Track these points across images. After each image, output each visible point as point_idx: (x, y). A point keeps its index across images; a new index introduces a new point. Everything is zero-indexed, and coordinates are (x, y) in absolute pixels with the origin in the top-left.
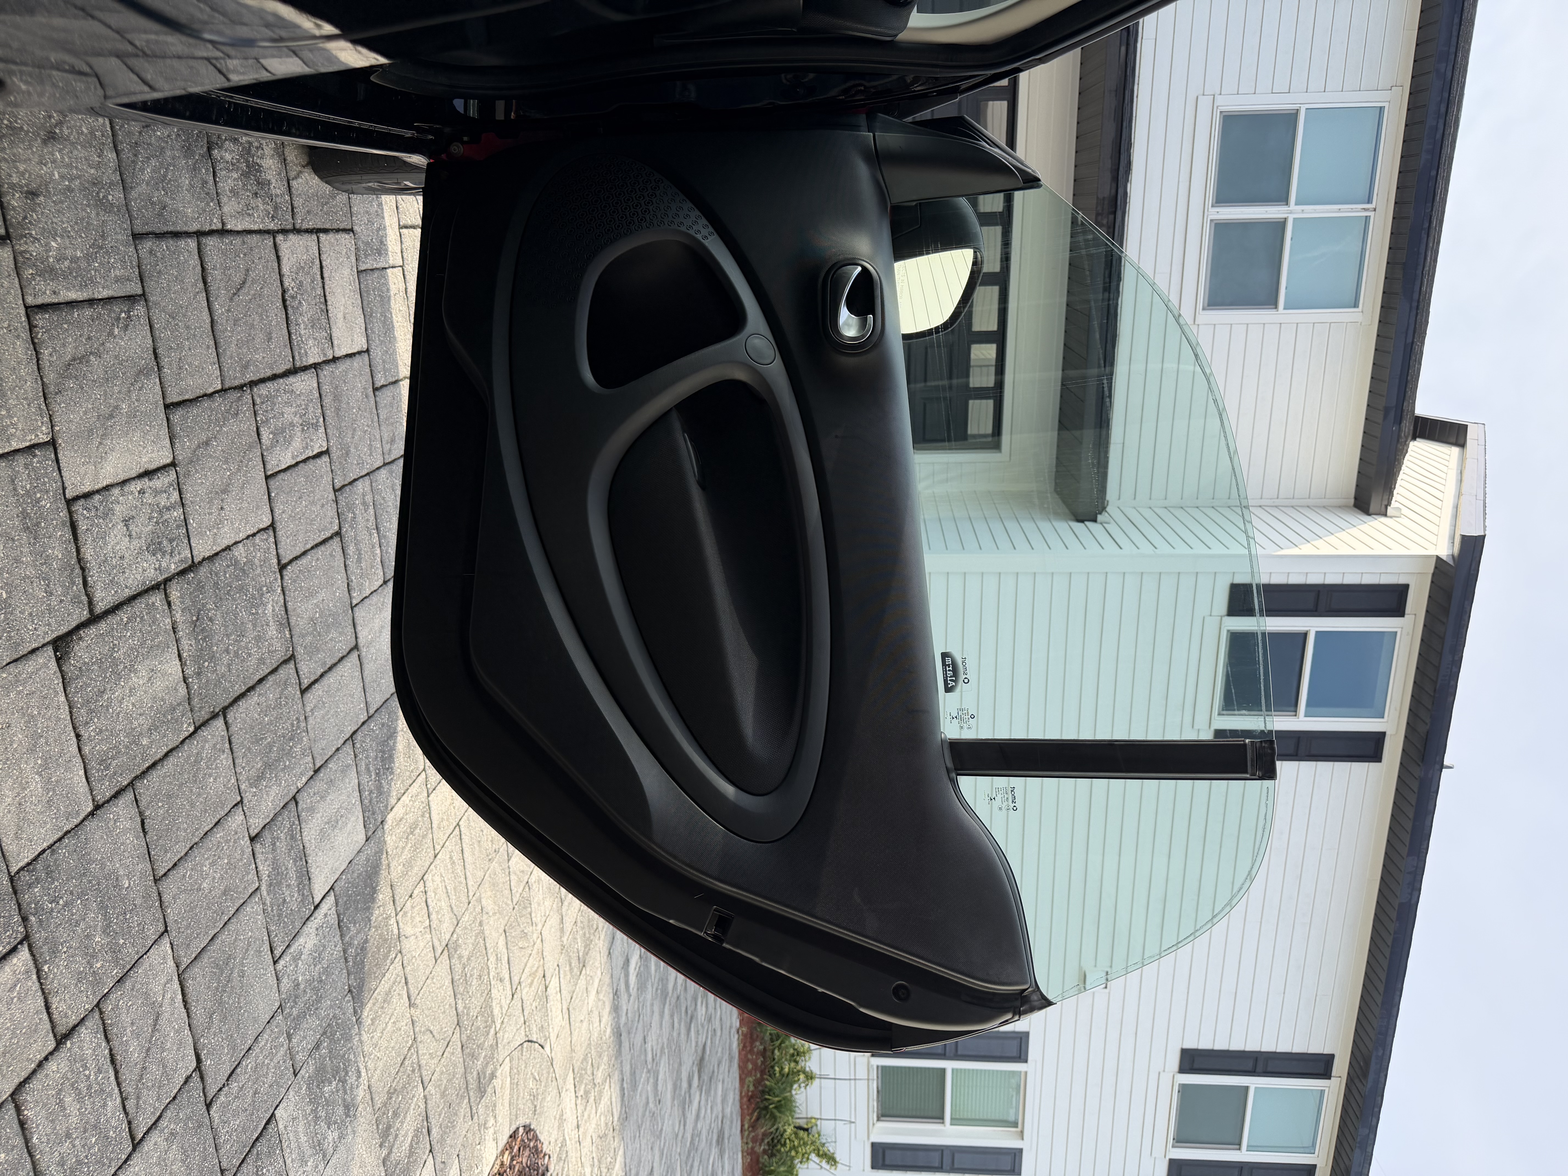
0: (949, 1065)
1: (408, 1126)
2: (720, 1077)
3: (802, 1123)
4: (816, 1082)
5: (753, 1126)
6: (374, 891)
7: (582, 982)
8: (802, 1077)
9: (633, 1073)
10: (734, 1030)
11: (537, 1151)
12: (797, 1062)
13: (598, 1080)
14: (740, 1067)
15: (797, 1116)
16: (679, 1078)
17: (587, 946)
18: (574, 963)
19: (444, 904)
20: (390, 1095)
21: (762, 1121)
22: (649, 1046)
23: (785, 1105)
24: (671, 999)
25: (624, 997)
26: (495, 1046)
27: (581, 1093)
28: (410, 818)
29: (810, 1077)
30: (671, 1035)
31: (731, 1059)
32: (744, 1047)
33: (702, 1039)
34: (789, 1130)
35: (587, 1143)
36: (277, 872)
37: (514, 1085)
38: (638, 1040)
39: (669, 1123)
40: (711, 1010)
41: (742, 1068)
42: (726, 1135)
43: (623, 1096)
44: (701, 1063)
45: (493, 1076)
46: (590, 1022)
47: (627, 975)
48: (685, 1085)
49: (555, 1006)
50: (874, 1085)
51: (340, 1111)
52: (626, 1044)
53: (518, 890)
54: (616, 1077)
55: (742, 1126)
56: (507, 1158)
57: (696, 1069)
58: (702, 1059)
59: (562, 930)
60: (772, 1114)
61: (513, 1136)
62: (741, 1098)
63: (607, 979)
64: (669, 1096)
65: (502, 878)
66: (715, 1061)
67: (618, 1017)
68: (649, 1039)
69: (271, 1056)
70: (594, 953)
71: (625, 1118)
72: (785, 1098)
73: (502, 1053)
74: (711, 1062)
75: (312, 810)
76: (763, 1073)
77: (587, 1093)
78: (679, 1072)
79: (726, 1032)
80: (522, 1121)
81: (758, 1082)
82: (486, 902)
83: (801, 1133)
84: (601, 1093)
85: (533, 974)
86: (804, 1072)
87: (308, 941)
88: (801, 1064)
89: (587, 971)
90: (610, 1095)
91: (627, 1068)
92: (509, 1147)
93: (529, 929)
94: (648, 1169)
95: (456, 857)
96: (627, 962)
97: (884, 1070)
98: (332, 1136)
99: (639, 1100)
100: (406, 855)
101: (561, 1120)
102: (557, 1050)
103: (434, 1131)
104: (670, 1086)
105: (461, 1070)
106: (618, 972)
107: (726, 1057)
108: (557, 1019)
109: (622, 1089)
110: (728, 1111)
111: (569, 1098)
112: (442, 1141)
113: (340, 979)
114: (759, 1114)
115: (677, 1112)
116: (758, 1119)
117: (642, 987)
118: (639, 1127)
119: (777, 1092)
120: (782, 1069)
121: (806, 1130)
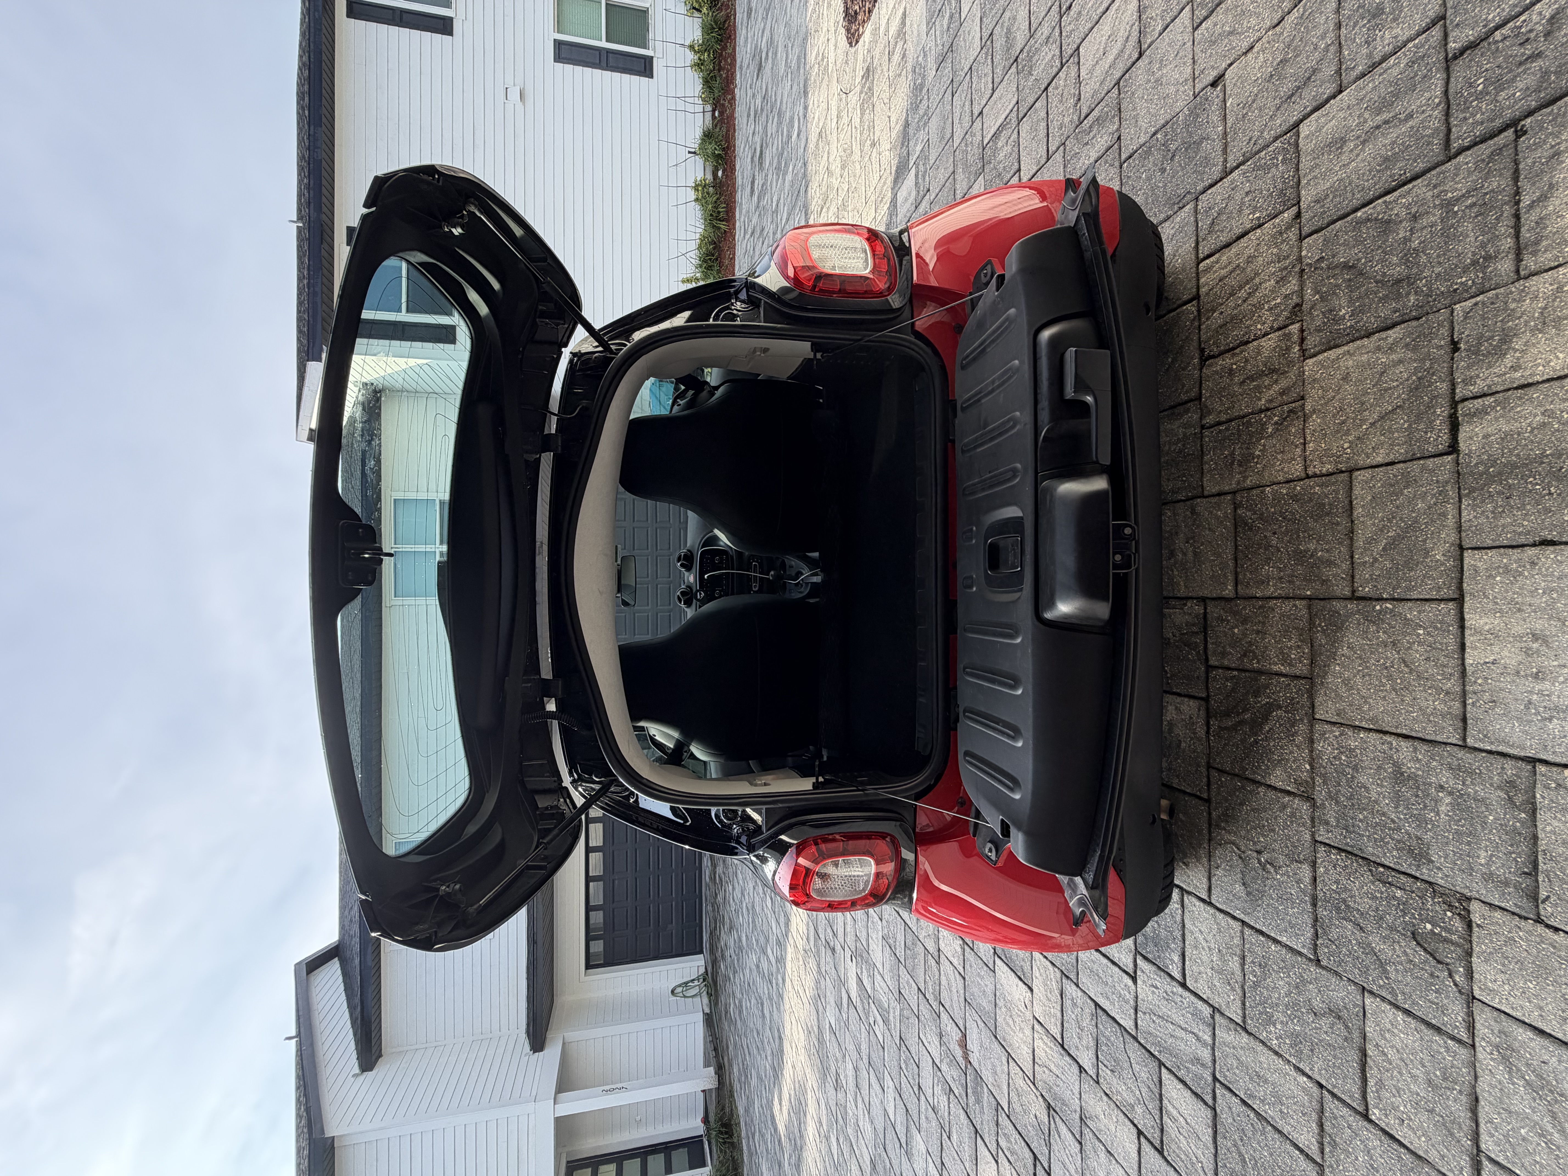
0: (604, 44)
1: (896, 58)
2: (748, 55)
3: (696, 14)
4: (687, 43)
5: (728, 17)
6: (896, 171)
7: (821, 124)
8: (696, 48)
9: (799, 67)
10: (739, 87)
11: (848, 30)
12: (700, 59)
13: (817, 66)
14: (735, 61)
15: (700, 20)
16: (773, 60)
17: (818, 144)
18: (824, 135)
19: (874, 166)
20: (900, 75)
21: (722, 20)
22: (790, 83)
23: (707, 29)
24: (776, 111)
25: (801, 114)
26: (861, 93)
27: (826, 60)
28: (882, 205)
29: (691, 47)
30: (777, 88)
31: (741, 67)
32: (732, 75)
33: (759, 83)
34: (705, 10)
35: (825, 29)
36: (924, 176)
37: (854, 71)
38: (795, 87)
39: (781, 30)
40: (753, 102)
41: (734, 59)
42: (746, 14)
43: (805, 54)
44: (760, 68)
45: (863, 77)
46: (818, 101)
47: (799, 127)
48: (770, 54)
49: (834, 112)
50: (651, 35)
51: (917, 70)
52: (802, 86)
53: (846, 174)
54: (808, 67)
55: (735, 18)
56: (861, 30)
57: (763, 64)
58: (759, 70)
59: (828, 153)
60: (716, 24)
61: (857, 42)
62: (735, 39)
63: (809, 124)
64: (780, 49)
65: (852, 179)
66: (752, 67)
67: (805, 103)
68: (789, 87)
69: (934, 99)
70: (815, 140)
71: (805, 39)
72: (709, 34)
73: (858, 88)
74: (753, 68)
75: (912, 204)
76: (721, 55)
77: (823, 60)
78: (773, 64)
79: (744, 86)
80: (853, 50)
81: (724, 48)
82: (858, 167)
83: (697, 7)
84: (816, 59)
85: (843, 130)
86: (695, 51)
87: (919, 148)
88: (696, 57)
89: (818, 131)
90: (811, 57)
91: (802, 71)
92: (859, 36)
93: (842, 153)
94: (794, 4)
95: (868, 189)
96: (798, 135)
97: (645, 46)
98: (920, 59)
99: (797, 50)
100: (885, 188)
101: (836, 46)
102: (835, 88)
103: (887, 53)
104: (779, 55)
105: (875, 82)
106: (804, 129)
107: (744, 69)
108: (834, 104)
109: (805, 58)
110: (744, 31)
111: (831, 60)
112: (885, 47)
113: (911, 131)
114: (724, 25)
115: (776, 37)
116: (725, 22)
117: (792, 119)
118: (797, 32)
119: (713, 40)
120: (709, 55)
121: (694, 8)
